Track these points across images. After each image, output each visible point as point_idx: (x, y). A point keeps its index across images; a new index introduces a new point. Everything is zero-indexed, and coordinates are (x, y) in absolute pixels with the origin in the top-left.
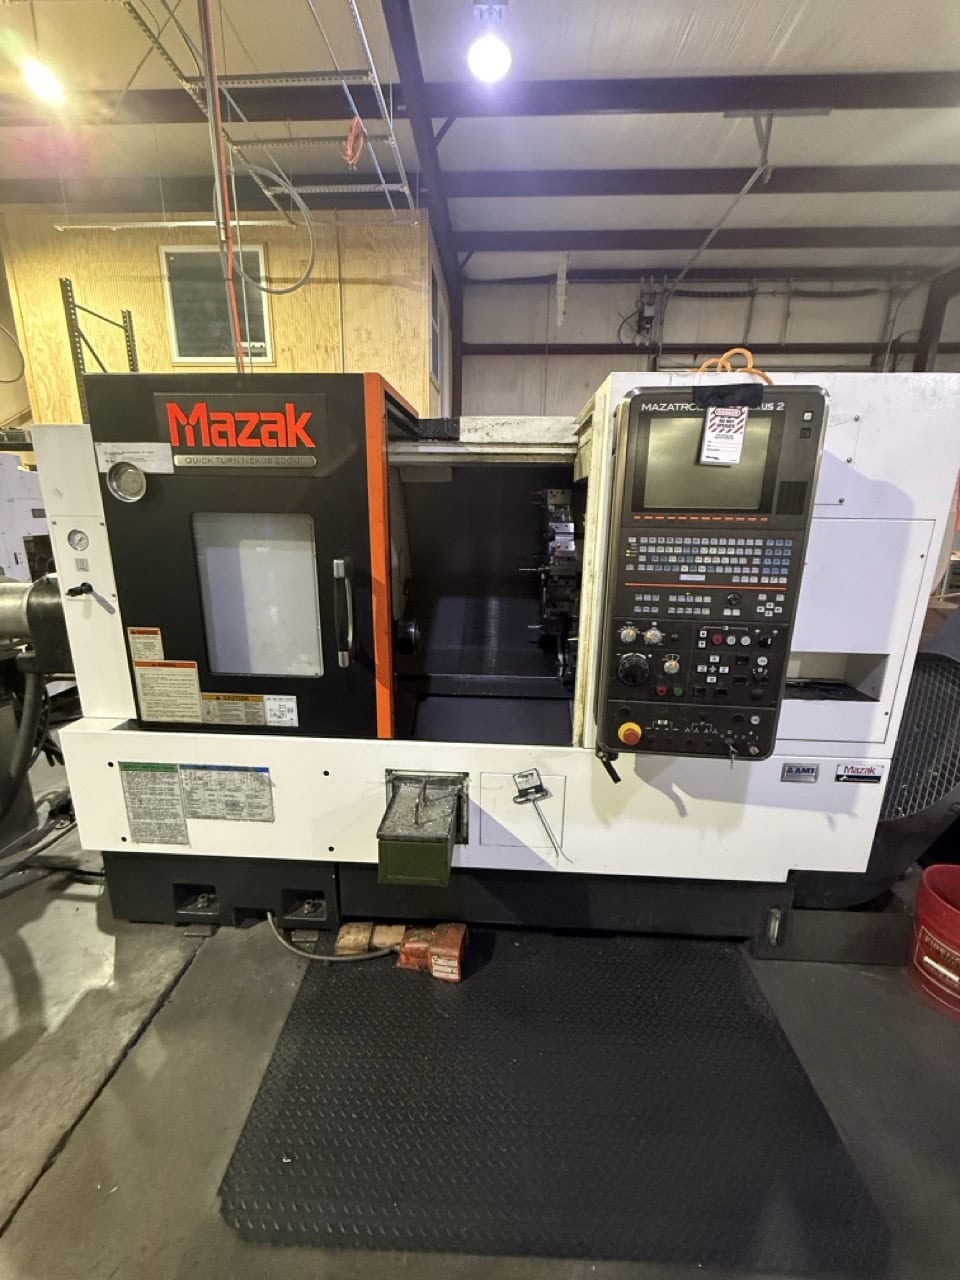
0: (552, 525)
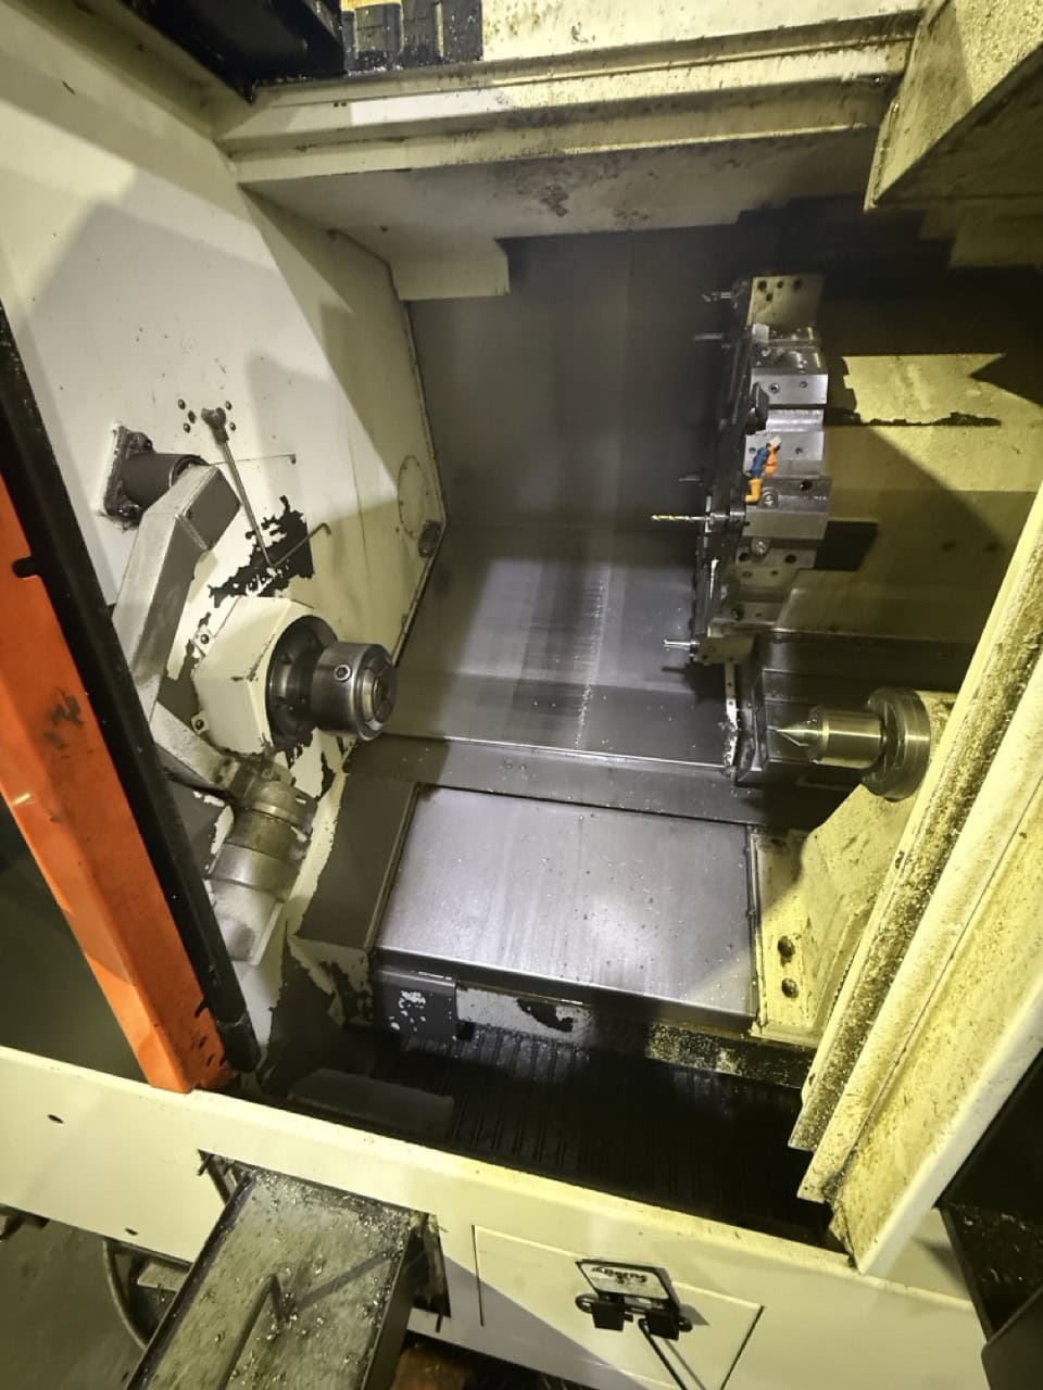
0: (760, 380)
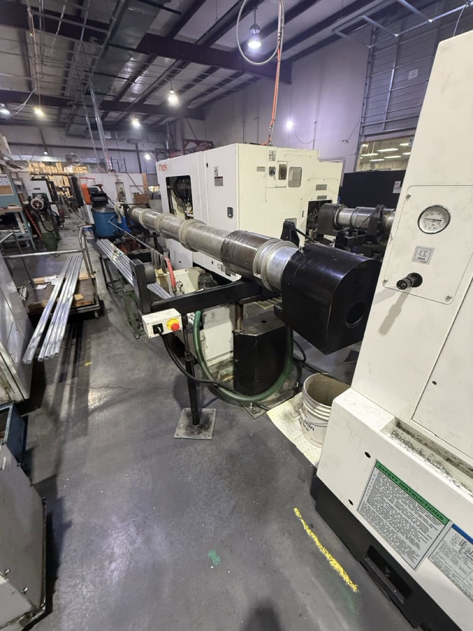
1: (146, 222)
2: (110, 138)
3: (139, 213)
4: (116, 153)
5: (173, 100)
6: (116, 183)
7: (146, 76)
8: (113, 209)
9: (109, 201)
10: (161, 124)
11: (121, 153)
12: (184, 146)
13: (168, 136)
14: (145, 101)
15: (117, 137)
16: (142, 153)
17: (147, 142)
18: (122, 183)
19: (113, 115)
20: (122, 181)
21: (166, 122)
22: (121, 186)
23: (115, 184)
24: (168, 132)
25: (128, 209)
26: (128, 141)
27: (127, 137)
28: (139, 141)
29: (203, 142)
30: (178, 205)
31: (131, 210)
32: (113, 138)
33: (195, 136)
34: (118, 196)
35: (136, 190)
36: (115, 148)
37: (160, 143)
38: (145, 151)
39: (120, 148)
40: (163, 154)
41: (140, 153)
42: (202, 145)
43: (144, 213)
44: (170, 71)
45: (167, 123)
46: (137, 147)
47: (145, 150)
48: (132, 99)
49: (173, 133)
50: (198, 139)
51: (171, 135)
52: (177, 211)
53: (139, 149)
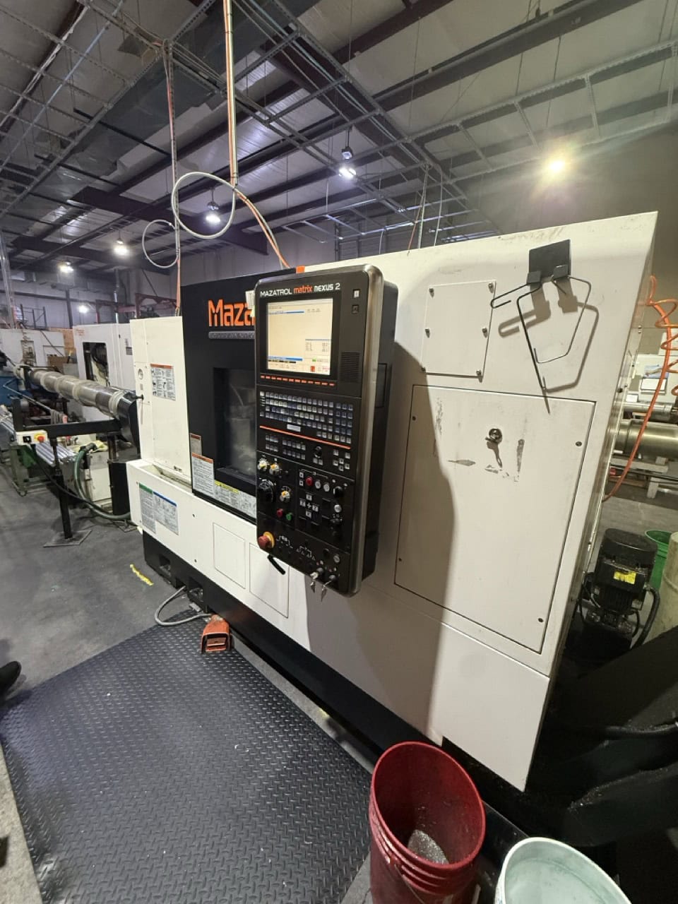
1: (47, 384)
2: (23, 279)
3: (41, 375)
4: (32, 300)
5: (121, 250)
6: (22, 341)
7: (84, 221)
8: (12, 372)
9: (8, 363)
10: (107, 271)
11: (39, 300)
12: (139, 302)
13: (118, 286)
14: (83, 244)
15: (35, 280)
16: (74, 303)
17: (85, 291)
18: (32, 342)
19: (31, 254)
20: (31, 340)
21: (115, 270)
22: (31, 345)
23: (20, 343)
24: (118, 282)
25: (29, 372)
26: (54, 287)
27: (52, 281)
28: (72, 287)
29: (166, 299)
30: (100, 370)
31: (33, 373)
32: (29, 280)
33: (154, 291)
34: (24, 357)
35: (52, 352)
36: (31, 292)
37: (105, 294)
38: (81, 301)
39: (38, 293)
40: (108, 307)
41: (72, 303)
42: (164, 303)
43: (47, 375)
44: (118, 221)
45: (117, 271)
46: (67, 294)
47: (82, 299)
48: (65, 241)
49: (125, 283)
50: (158, 296)
51: (122, 285)
52: (98, 377)
53: (71, 297)
